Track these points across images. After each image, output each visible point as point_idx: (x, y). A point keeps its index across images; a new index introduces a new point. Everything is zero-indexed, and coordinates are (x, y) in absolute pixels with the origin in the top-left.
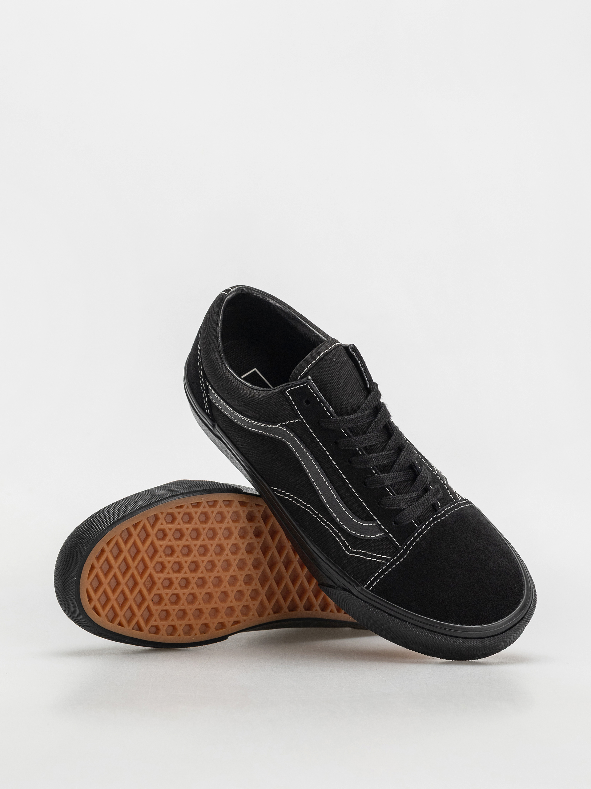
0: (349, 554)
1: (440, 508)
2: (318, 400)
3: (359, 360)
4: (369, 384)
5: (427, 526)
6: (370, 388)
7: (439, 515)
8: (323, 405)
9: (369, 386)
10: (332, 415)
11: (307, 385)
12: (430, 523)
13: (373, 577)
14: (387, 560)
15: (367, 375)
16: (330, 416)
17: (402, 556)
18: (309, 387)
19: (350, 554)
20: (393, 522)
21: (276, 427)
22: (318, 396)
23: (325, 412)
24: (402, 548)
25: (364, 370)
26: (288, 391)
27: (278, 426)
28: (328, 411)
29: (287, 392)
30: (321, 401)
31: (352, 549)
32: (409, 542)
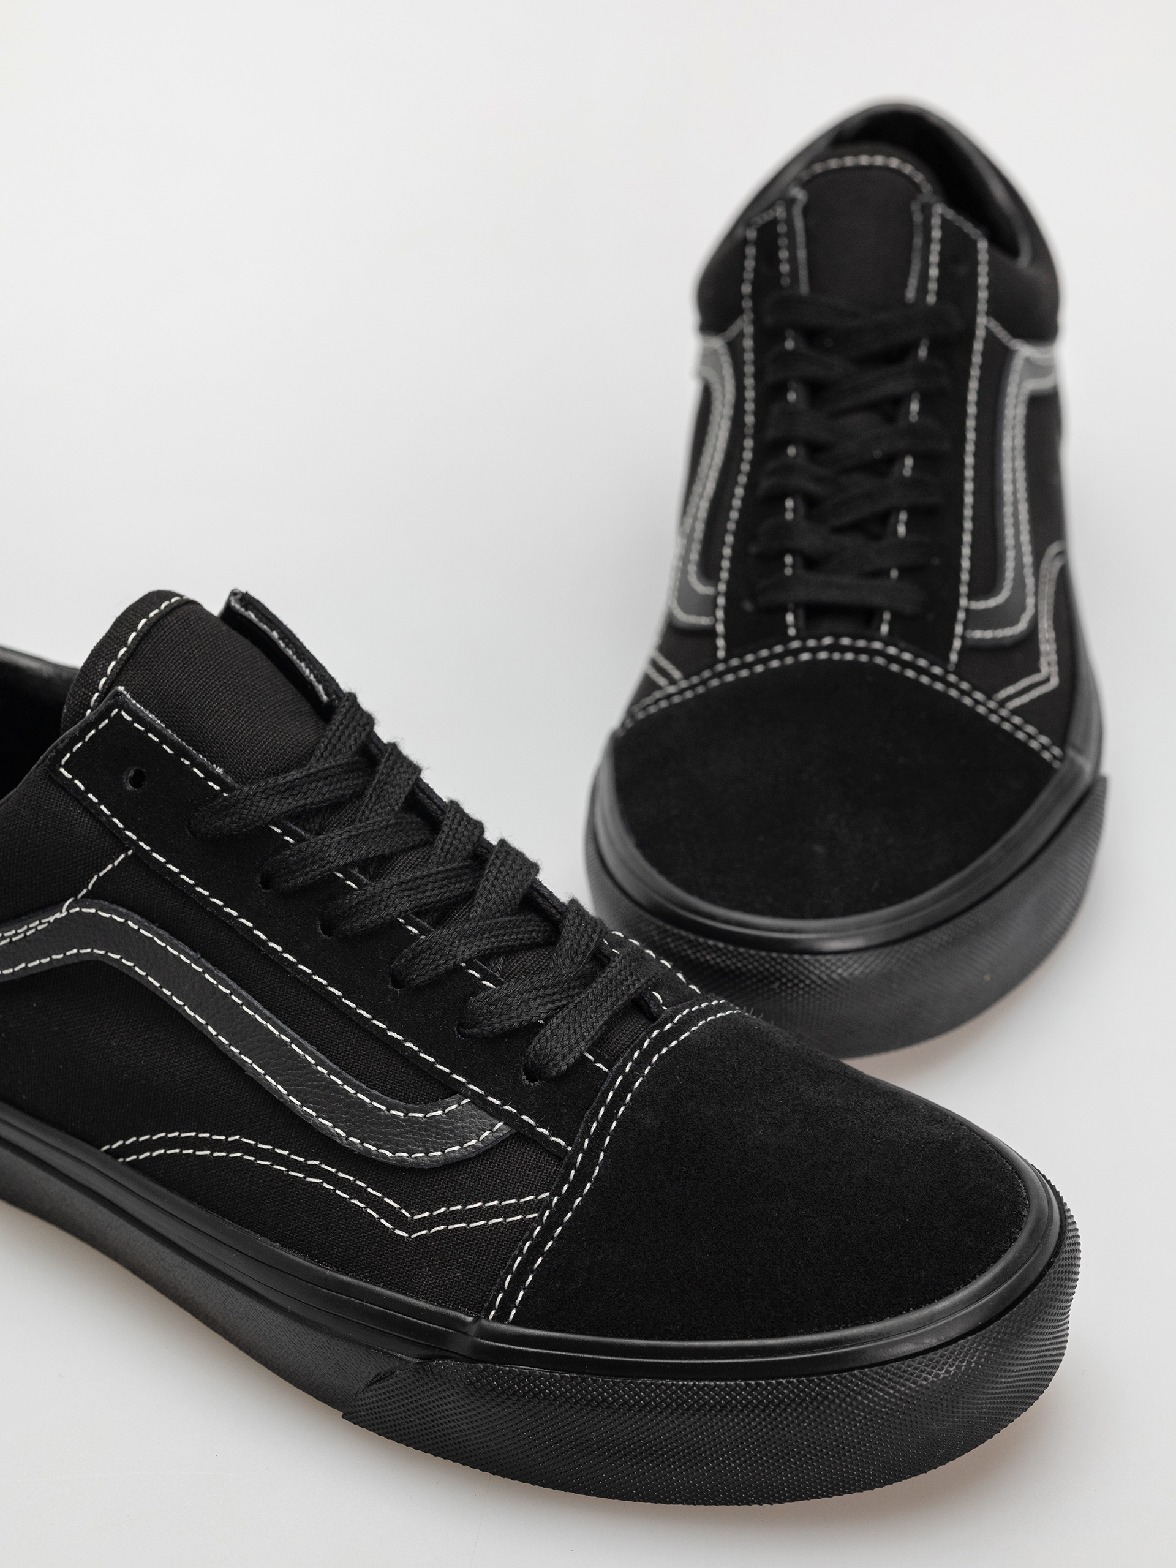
0: (410, 1237)
1: (665, 1008)
2: (169, 751)
3: (272, 630)
4: (324, 689)
5: (639, 1065)
6: (331, 701)
7: (668, 1026)
8: (187, 763)
9: (325, 698)
10: (225, 786)
11: (119, 713)
12: (646, 1056)
13: (509, 1277)
14: (539, 1206)
15: (311, 666)
16: (221, 791)
17: (584, 1174)
18: (129, 719)
19: (410, 1234)
20: (524, 1077)
21: (63, 915)
22: (164, 739)
23: (202, 783)
24: (579, 1148)
25: (295, 653)
26: (63, 762)
27: (67, 910)
28: (211, 776)
29: (62, 770)
30: (180, 752)
31: (413, 1215)
32: (595, 1125)
